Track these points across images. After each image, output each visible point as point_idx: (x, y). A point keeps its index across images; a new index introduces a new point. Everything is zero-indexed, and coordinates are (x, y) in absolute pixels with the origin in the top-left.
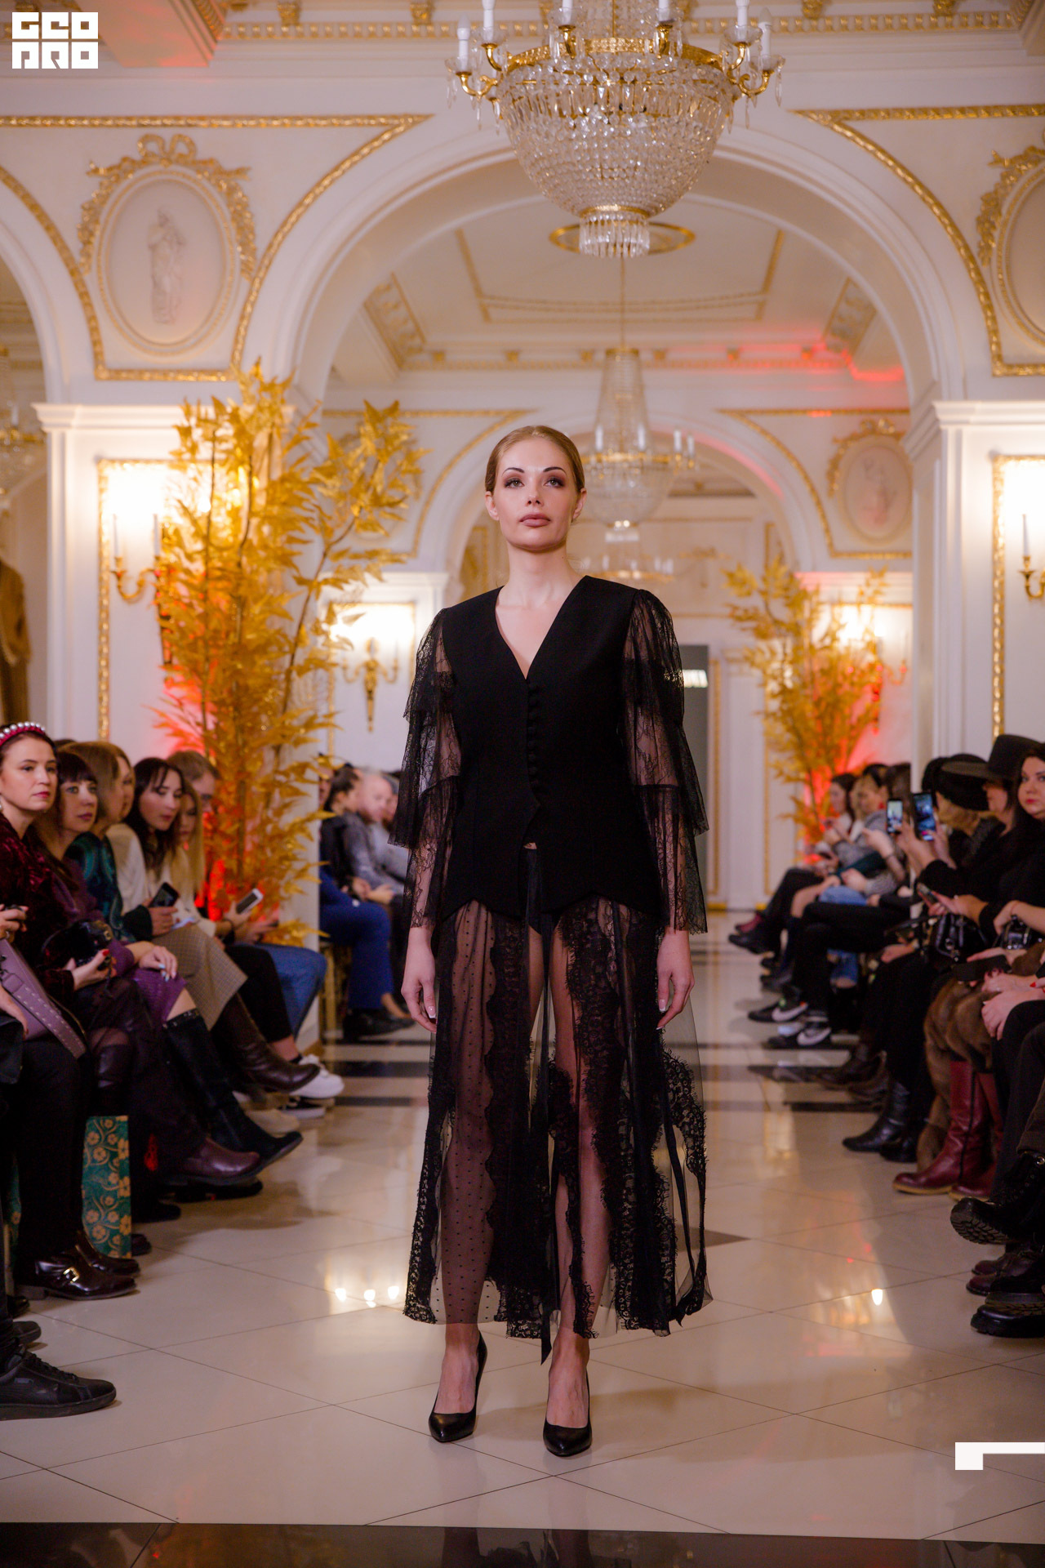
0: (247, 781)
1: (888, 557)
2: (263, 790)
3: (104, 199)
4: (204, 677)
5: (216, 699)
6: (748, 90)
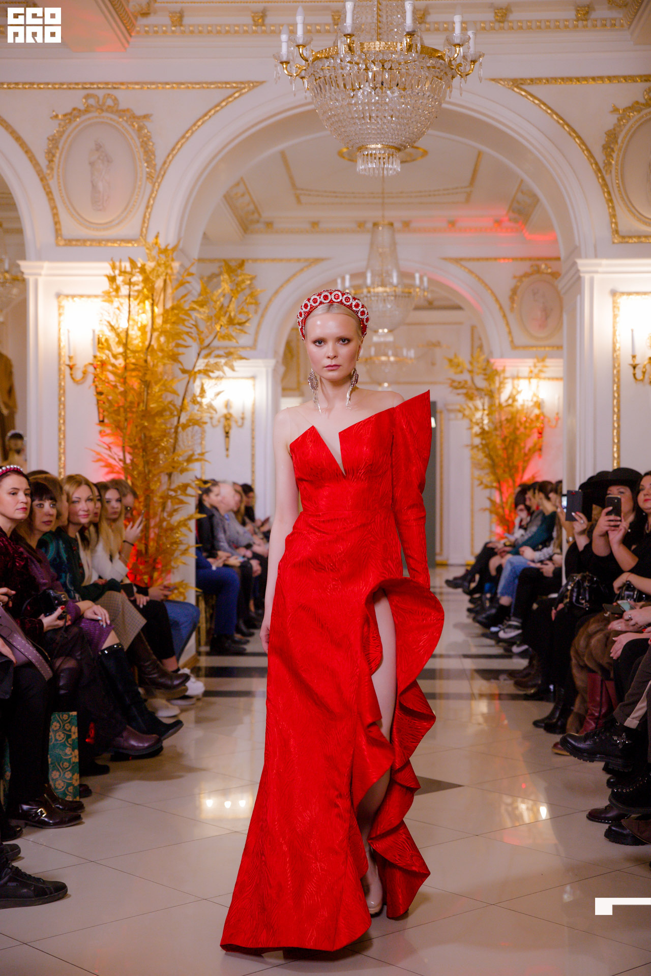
0: (151, 495)
1: (547, 349)
2: (161, 500)
3: (61, 133)
4: (124, 431)
5: (131, 444)
6: (461, 73)
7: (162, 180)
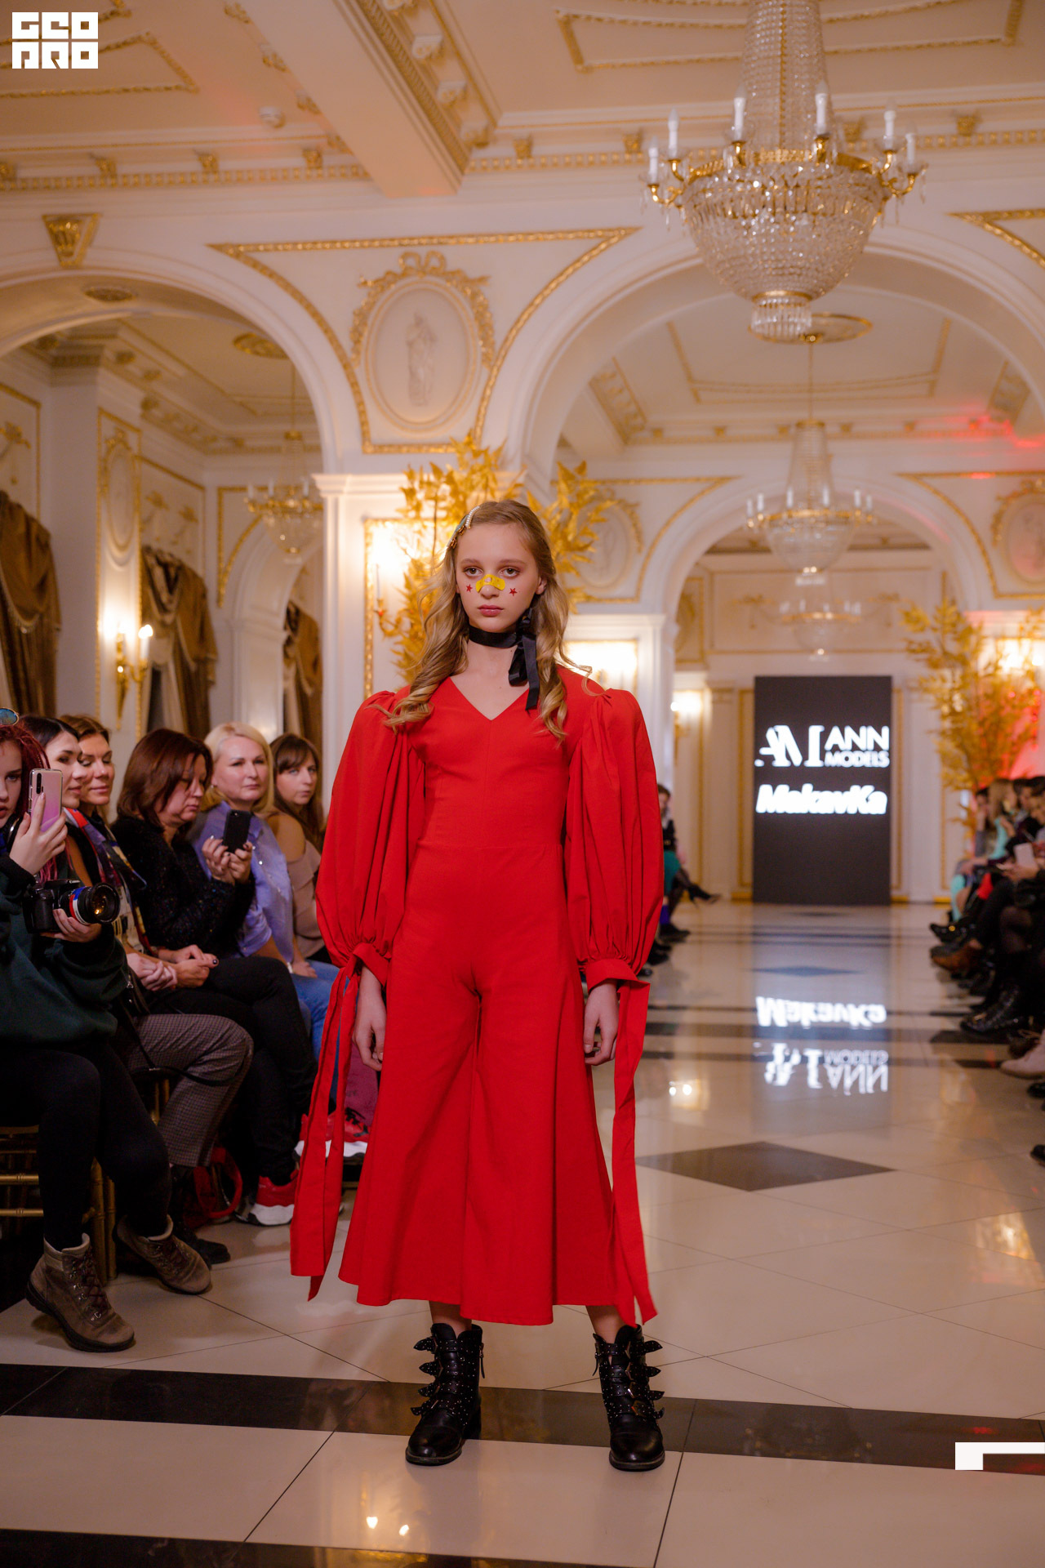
3: (371, 306)
6: (897, 190)
7: (502, 363)
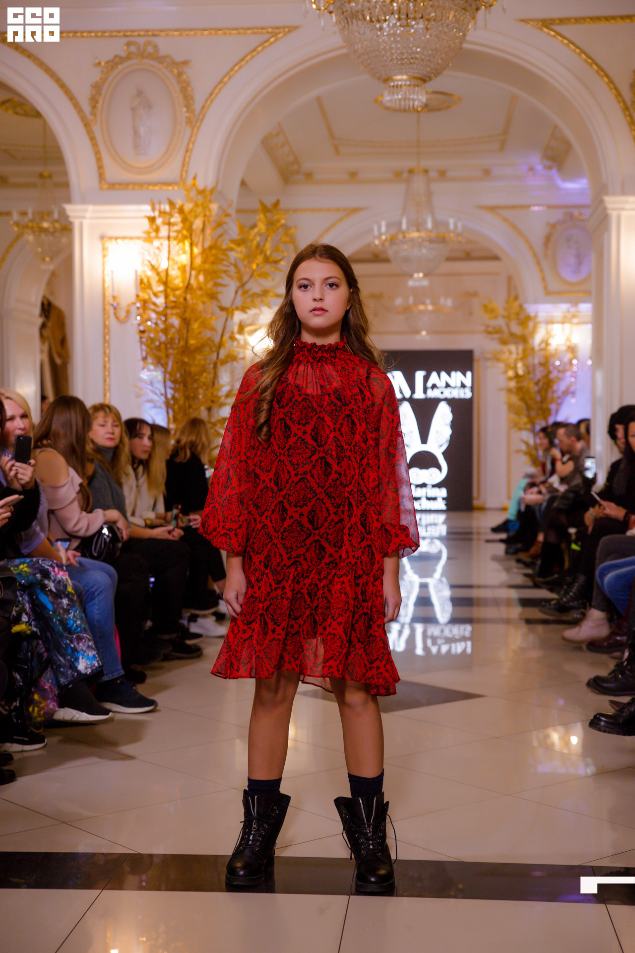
1: (580, 294)
3: (104, 80)
4: (165, 366)
5: (173, 379)
6: (485, 3)
7: (201, 124)
